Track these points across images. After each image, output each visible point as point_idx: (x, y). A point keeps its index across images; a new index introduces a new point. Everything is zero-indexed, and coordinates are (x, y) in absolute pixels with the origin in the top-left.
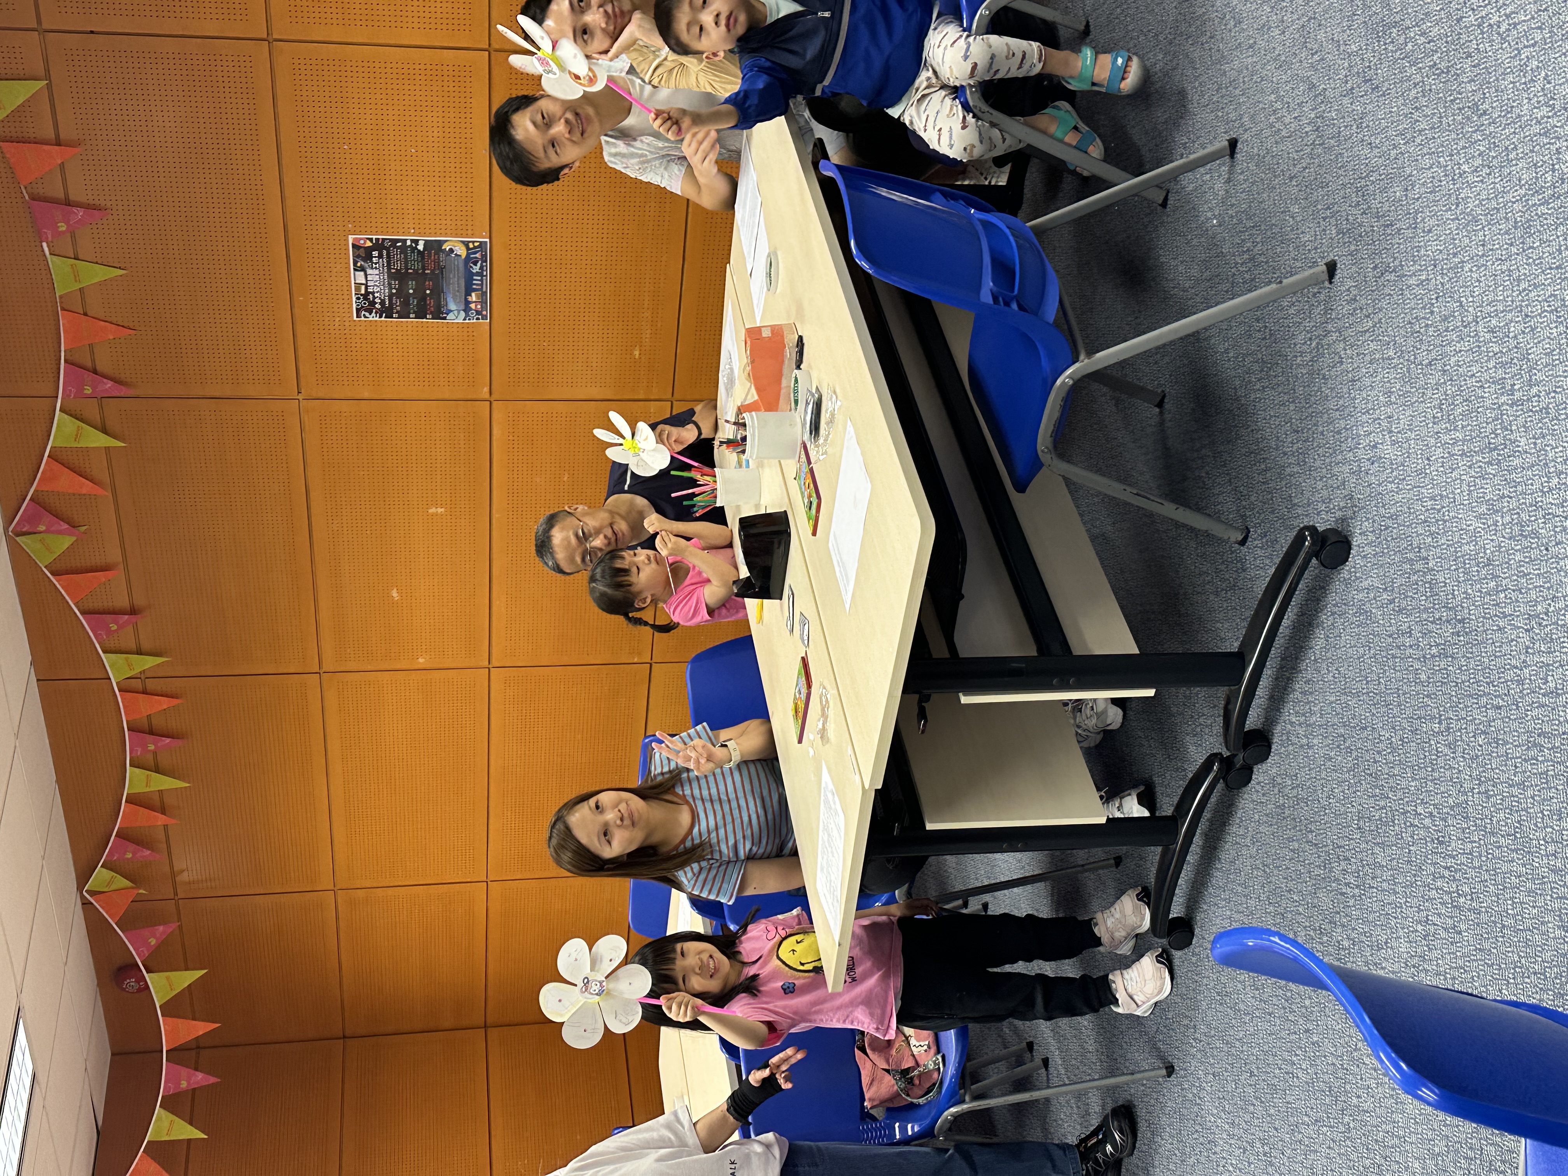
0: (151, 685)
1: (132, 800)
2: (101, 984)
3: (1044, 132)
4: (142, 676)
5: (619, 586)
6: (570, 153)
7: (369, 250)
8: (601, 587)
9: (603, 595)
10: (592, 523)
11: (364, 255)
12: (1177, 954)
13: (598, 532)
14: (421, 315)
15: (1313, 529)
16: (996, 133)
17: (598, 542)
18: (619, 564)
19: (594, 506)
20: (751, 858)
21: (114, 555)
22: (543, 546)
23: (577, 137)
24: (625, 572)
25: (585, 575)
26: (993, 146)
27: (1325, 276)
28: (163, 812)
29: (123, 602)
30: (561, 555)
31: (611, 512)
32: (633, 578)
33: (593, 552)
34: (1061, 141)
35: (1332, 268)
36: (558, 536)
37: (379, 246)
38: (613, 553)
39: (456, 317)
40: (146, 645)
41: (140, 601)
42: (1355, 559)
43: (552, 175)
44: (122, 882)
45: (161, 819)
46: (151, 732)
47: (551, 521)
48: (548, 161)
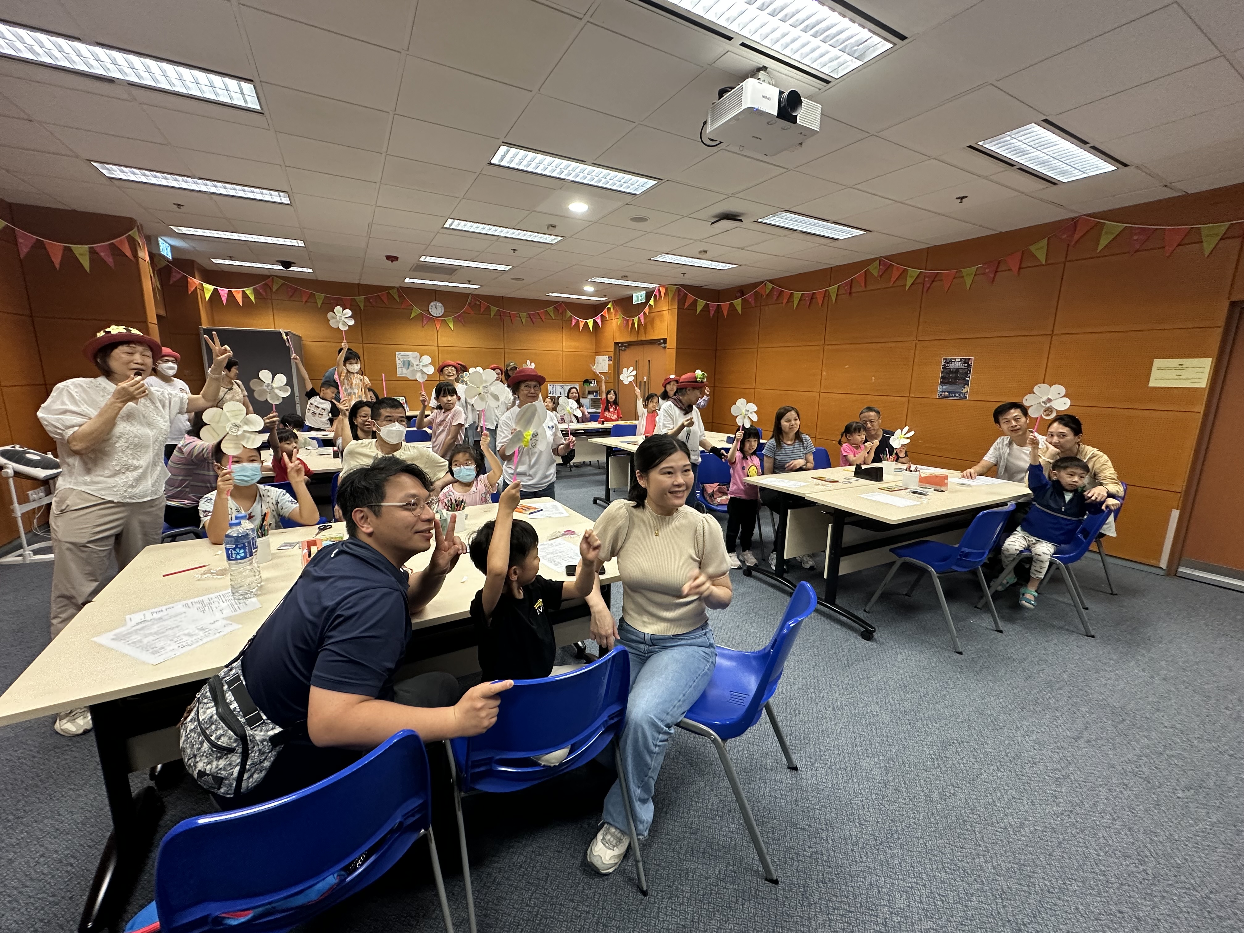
0: (826, 298)
1: (792, 294)
2: (739, 287)
3: (1009, 574)
4: (829, 295)
5: (855, 430)
6: (1005, 427)
7: (968, 363)
8: (854, 425)
9: (852, 426)
10: (876, 424)
11: (966, 361)
12: (741, 571)
13: (872, 426)
14: (942, 377)
15: (874, 631)
16: (1011, 559)
17: (869, 425)
18: (862, 430)
19: (880, 425)
20: (775, 459)
21: (869, 288)
22: (870, 409)
23: (1011, 429)
24: (859, 432)
25: (858, 421)
26: (1006, 557)
27: (957, 651)
28: (787, 302)
29: (854, 290)
30: (866, 414)
31: (878, 430)
32: (857, 434)
33: (866, 423)
34: (1005, 578)
35: (961, 653)
36: (872, 414)
37: (969, 366)
38: (866, 429)
39: (940, 388)
40: (839, 297)
41: (853, 294)
42: (864, 641)
43: (997, 421)
44: (768, 292)
45: (785, 301)
46: (812, 299)
47: (878, 412)
48: (1002, 419)
